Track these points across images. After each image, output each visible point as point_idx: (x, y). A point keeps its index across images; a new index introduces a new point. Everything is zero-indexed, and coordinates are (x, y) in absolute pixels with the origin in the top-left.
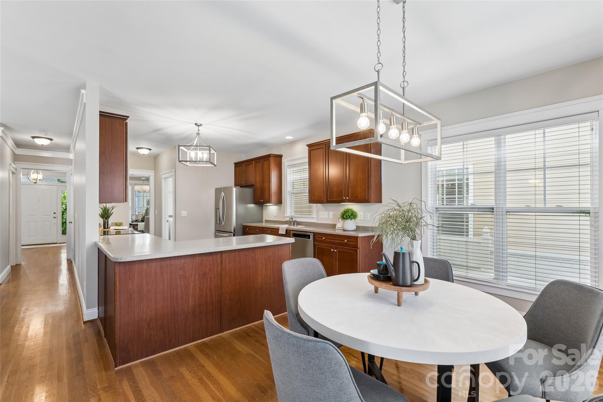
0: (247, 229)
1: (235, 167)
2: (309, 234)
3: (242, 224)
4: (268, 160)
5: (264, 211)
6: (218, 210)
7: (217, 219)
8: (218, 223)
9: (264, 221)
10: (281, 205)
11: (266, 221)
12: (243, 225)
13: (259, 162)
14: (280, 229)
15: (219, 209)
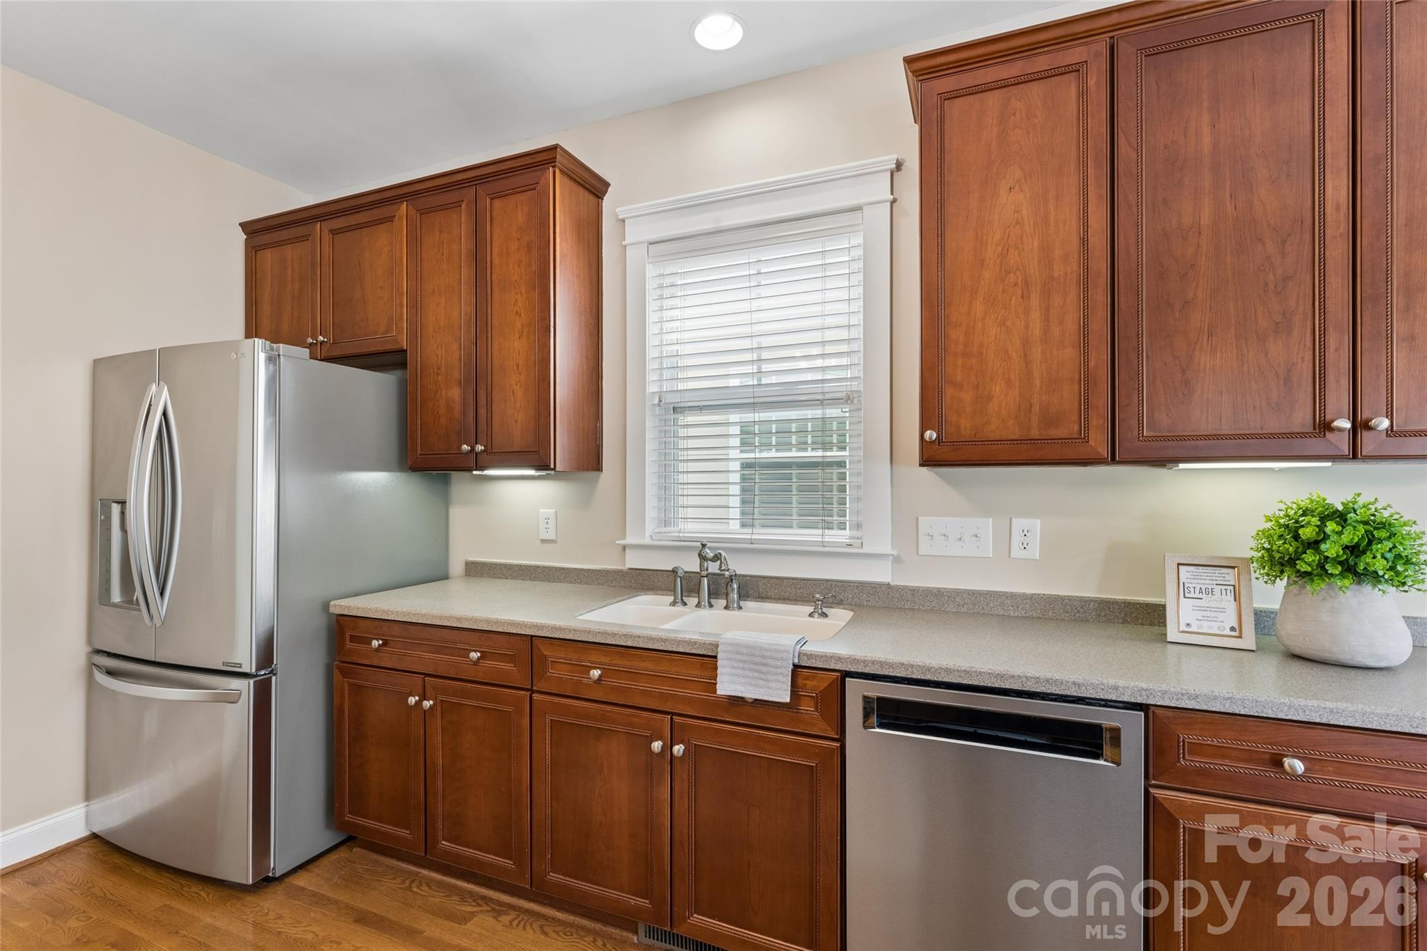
0: (375, 643)
1: (252, 251)
2: (1106, 718)
3: (326, 606)
4: (532, 187)
5: (458, 514)
6: (116, 509)
7: (108, 571)
8: (116, 597)
9: (456, 567)
10: (596, 480)
11: (475, 570)
12: (331, 611)
13: (445, 207)
14: (720, 663)
15: (123, 503)
